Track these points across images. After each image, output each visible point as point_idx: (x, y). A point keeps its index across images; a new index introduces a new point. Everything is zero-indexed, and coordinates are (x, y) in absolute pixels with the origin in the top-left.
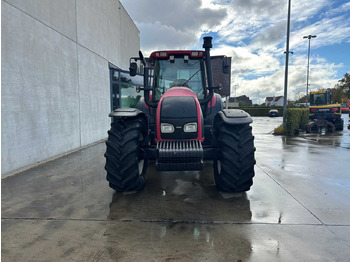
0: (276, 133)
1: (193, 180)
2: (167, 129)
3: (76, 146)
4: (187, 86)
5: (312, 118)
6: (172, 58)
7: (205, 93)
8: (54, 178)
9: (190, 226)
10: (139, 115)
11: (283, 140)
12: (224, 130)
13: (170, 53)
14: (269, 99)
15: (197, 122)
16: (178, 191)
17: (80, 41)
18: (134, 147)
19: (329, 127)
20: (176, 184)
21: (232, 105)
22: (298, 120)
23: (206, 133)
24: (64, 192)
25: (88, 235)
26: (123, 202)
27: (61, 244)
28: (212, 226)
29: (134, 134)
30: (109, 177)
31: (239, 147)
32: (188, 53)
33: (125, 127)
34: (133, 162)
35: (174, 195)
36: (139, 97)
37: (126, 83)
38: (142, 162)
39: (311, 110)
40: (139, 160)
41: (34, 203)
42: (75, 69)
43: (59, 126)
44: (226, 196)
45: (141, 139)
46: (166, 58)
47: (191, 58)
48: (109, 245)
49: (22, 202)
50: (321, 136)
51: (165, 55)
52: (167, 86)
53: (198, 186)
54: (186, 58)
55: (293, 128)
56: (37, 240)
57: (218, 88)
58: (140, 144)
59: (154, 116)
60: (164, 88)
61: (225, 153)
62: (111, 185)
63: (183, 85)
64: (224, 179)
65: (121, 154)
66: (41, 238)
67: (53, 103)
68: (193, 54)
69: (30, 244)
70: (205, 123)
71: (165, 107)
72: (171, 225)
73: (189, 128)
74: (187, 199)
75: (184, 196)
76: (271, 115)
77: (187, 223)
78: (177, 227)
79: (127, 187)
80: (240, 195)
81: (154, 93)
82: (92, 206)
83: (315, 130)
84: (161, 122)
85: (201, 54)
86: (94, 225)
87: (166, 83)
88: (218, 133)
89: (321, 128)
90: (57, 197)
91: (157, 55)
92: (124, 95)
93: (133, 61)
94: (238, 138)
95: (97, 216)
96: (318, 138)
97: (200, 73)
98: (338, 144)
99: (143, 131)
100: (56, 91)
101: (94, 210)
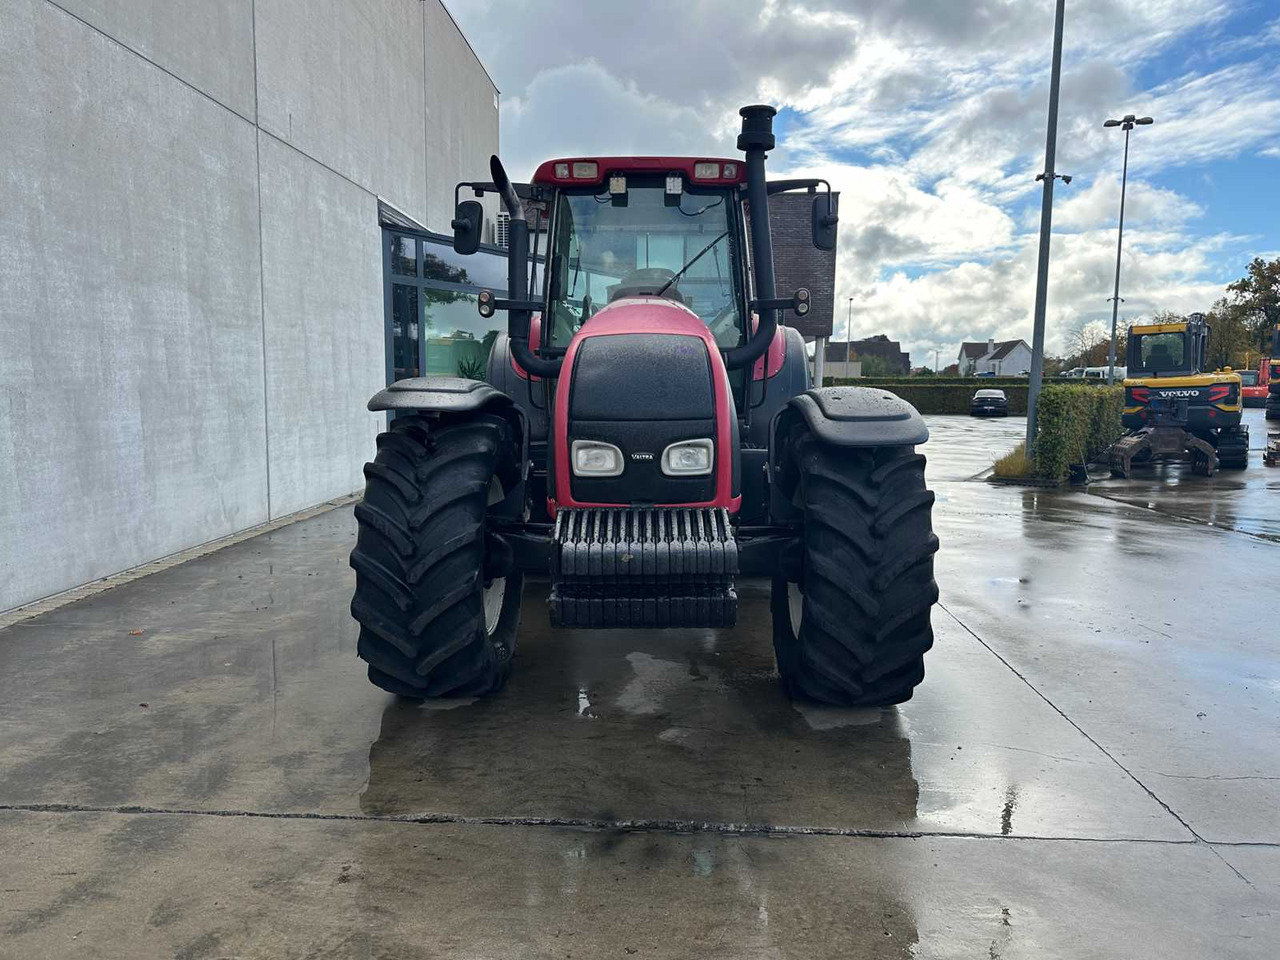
0: (1002, 477)
1: (695, 658)
2: (597, 461)
3: (251, 516)
4: (677, 297)
5: (1133, 424)
6: (618, 185)
7: (743, 322)
8: (158, 643)
9: (680, 845)
10: (489, 407)
11: (1027, 504)
12: (816, 467)
13: (610, 168)
14: (973, 350)
15: (713, 434)
16: (635, 699)
17: (269, 118)
18: (468, 528)
19: (1197, 455)
20: (625, 672)
21: (838, 370)
22: (1082, 429)
23: (749, 479)
24: (193, 698)
25: (277, 882)
26: (423, 743)
27: (166, 915)
28: (765, 846)
29: (468, 479)
30: (369, 645)
31: (874, 533)
32: (683, 169)
33: (432, 452)
34: (461, 587)
35: (619, 715)
36: (492, 336)
37: (444, 282)
38: (500, 585)
39: (1132, 395)
40: (487, 581)
41: (73, 742)
42: (249, 224)
43: (187, 441)
44: (819, 721)
45: (496, 497)
46: (597, 187)
47: (693, 187)
48: (360, 924)
49: (25, 739)
50: (1165, 489)
51: (591, 173)
52: (599, 298)
53: (714, 681)
54: (674, 185)
55: (1065, 460)
56: (71, 897)
57: (793, 304)
58: (492, 519)
59: (546, 408)
60: (585, 303)
61: (818, 557)
62: (375, 676)
63: (661, 293)
64: (814, 656)
65: (413, 558)
66: (87, 891)
67: (160, 354)
68: (701, 173)
69: (43, 916)
70: (745, 437)
71: (587, 374)
72: (608, 839)
73: (683, 461)
74: (669, 734)
75: (659, 721)
76: (981, 411)
77: (671, 829)
78: (631, 845)
79: (439, 683)
80: (871, 718)
81: (548, 323)
82: (300, 758)
83: (1143, 466)
84: (573, 433)
85: (730, 172)
86: (302, 835)
87: (593, 285)
88: (792, 477)
89: (1167, 459)
90: (164, 719)
91: (562, 172)
92: (438, 327)
93: (467, 195)
94: (869, 497)
95: (318, 797)
96: (1153, 499)
97: (724, 245)
98: (1225, 522)
99: (502, 466)
100: (174, 305)
101: (306, 775)
